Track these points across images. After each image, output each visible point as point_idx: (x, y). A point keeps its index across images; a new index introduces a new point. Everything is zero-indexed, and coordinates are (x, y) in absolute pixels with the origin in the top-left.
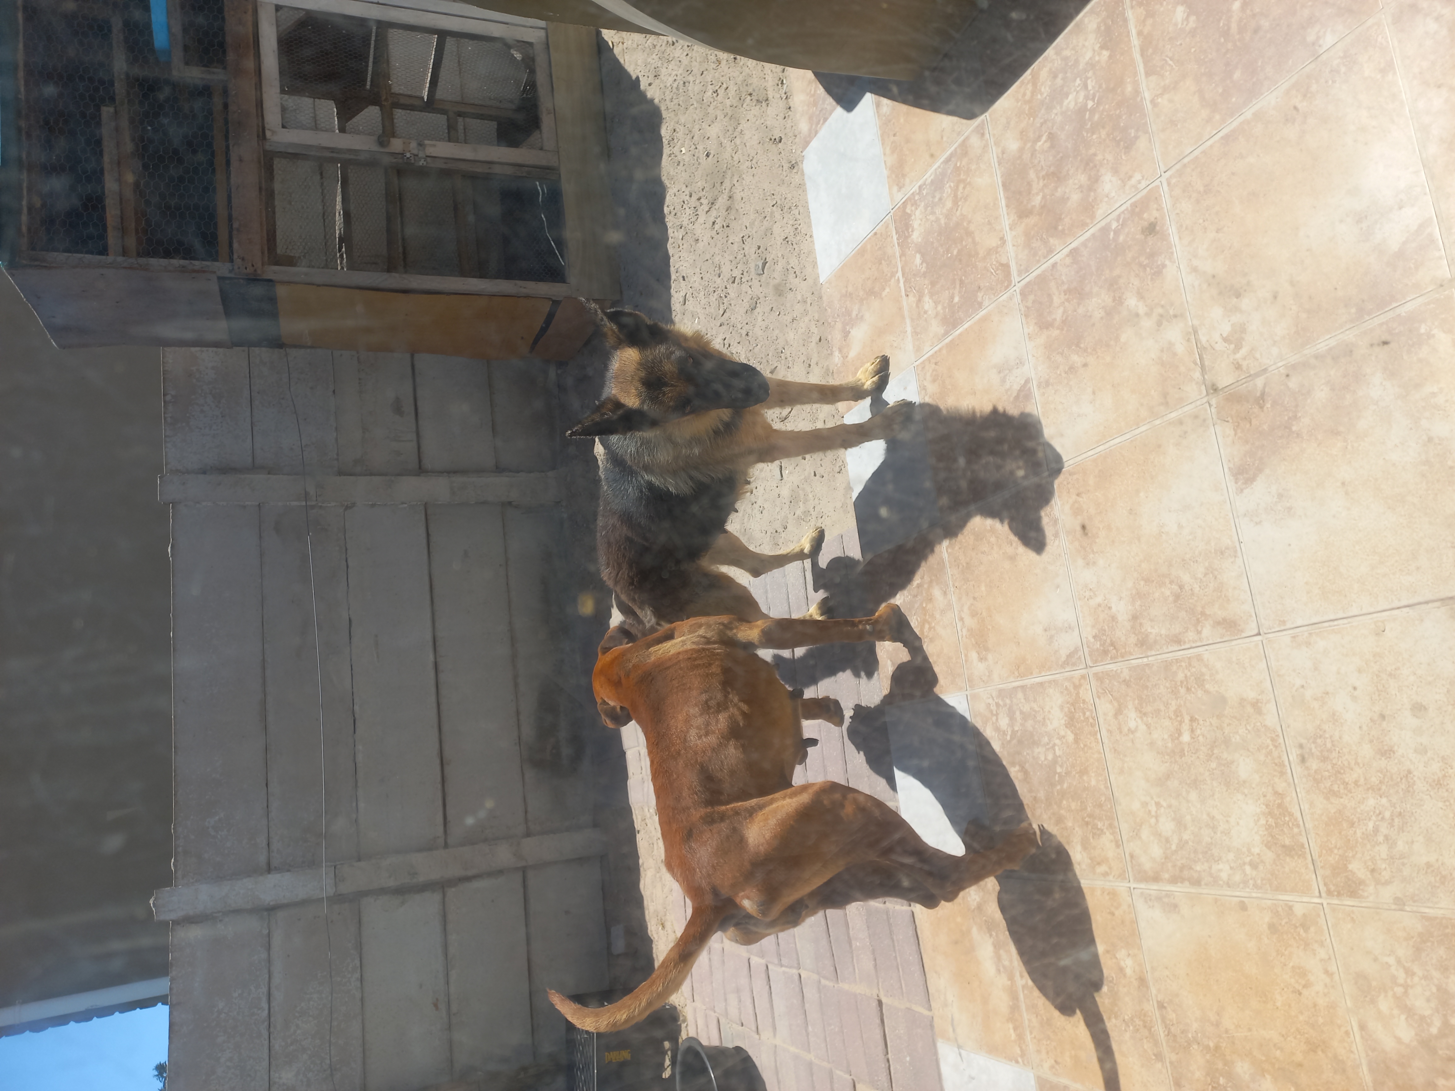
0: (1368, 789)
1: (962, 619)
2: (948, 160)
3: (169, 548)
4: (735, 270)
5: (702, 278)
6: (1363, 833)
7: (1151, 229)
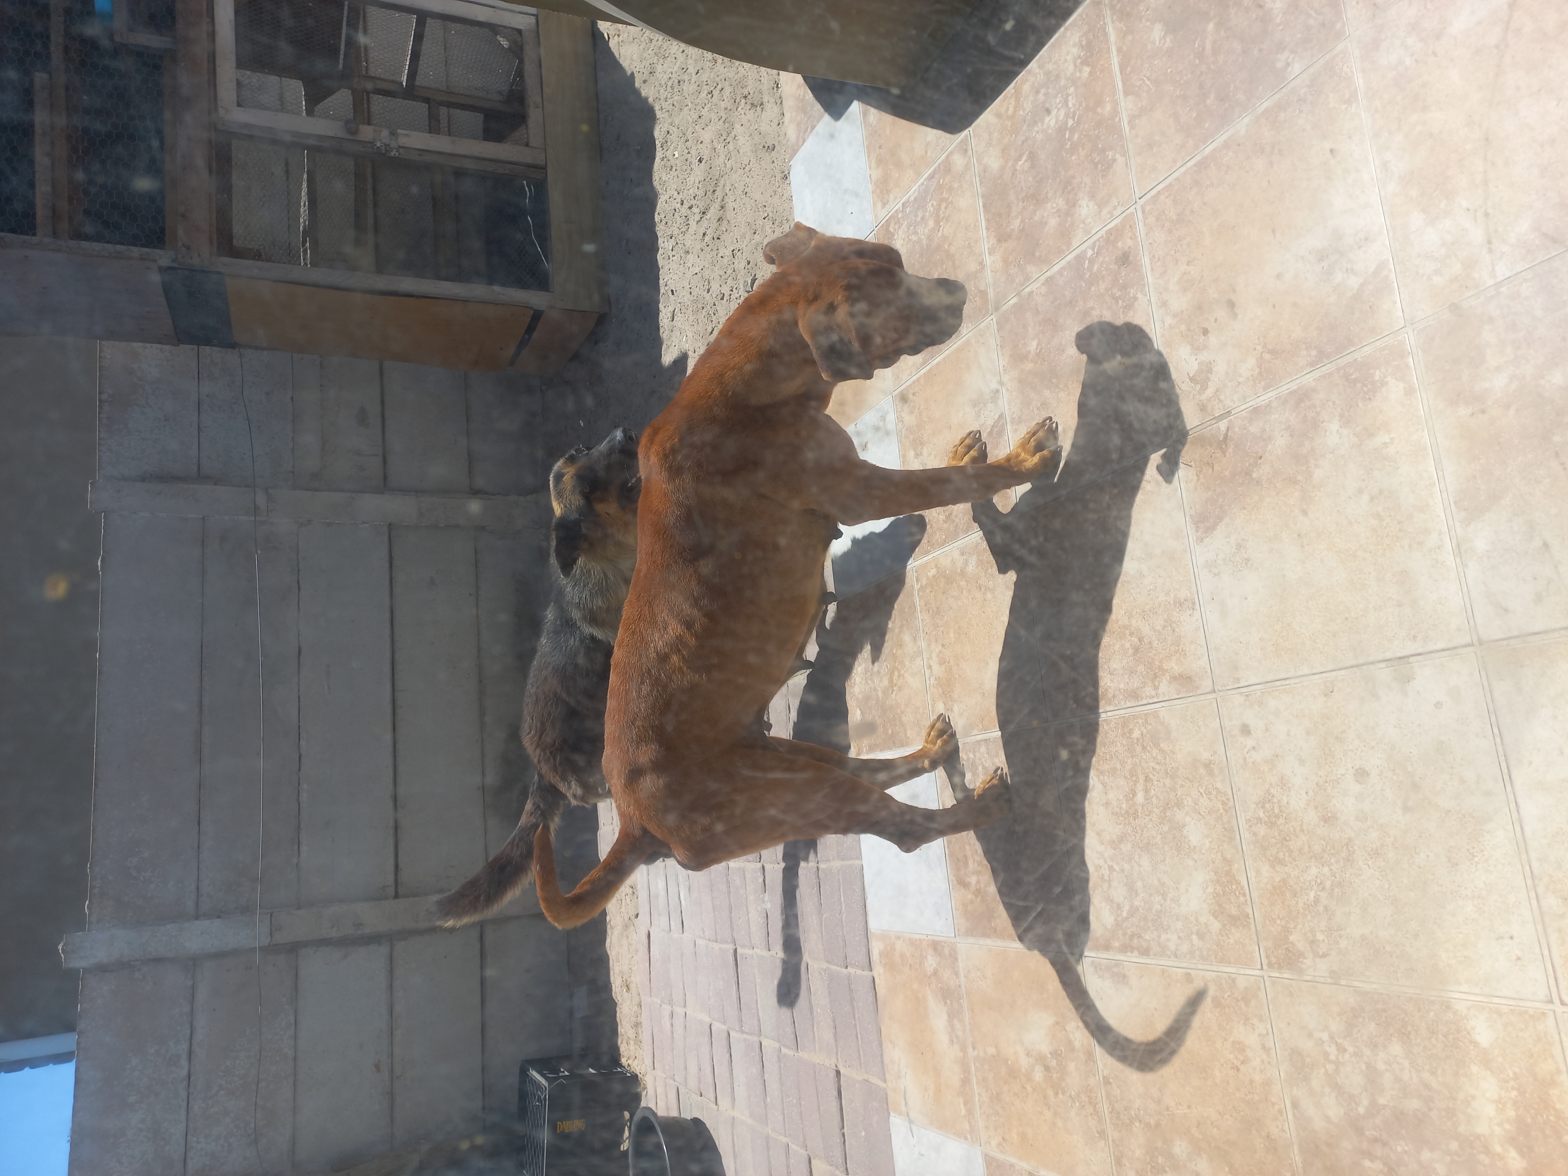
0: (1311, 858)
1: (930, 667)
2: (931, 177)
3: (99, 561)
4: (724, 286)
5: (691, 293)
6: (1305, 904)
7: (1125, 259)
